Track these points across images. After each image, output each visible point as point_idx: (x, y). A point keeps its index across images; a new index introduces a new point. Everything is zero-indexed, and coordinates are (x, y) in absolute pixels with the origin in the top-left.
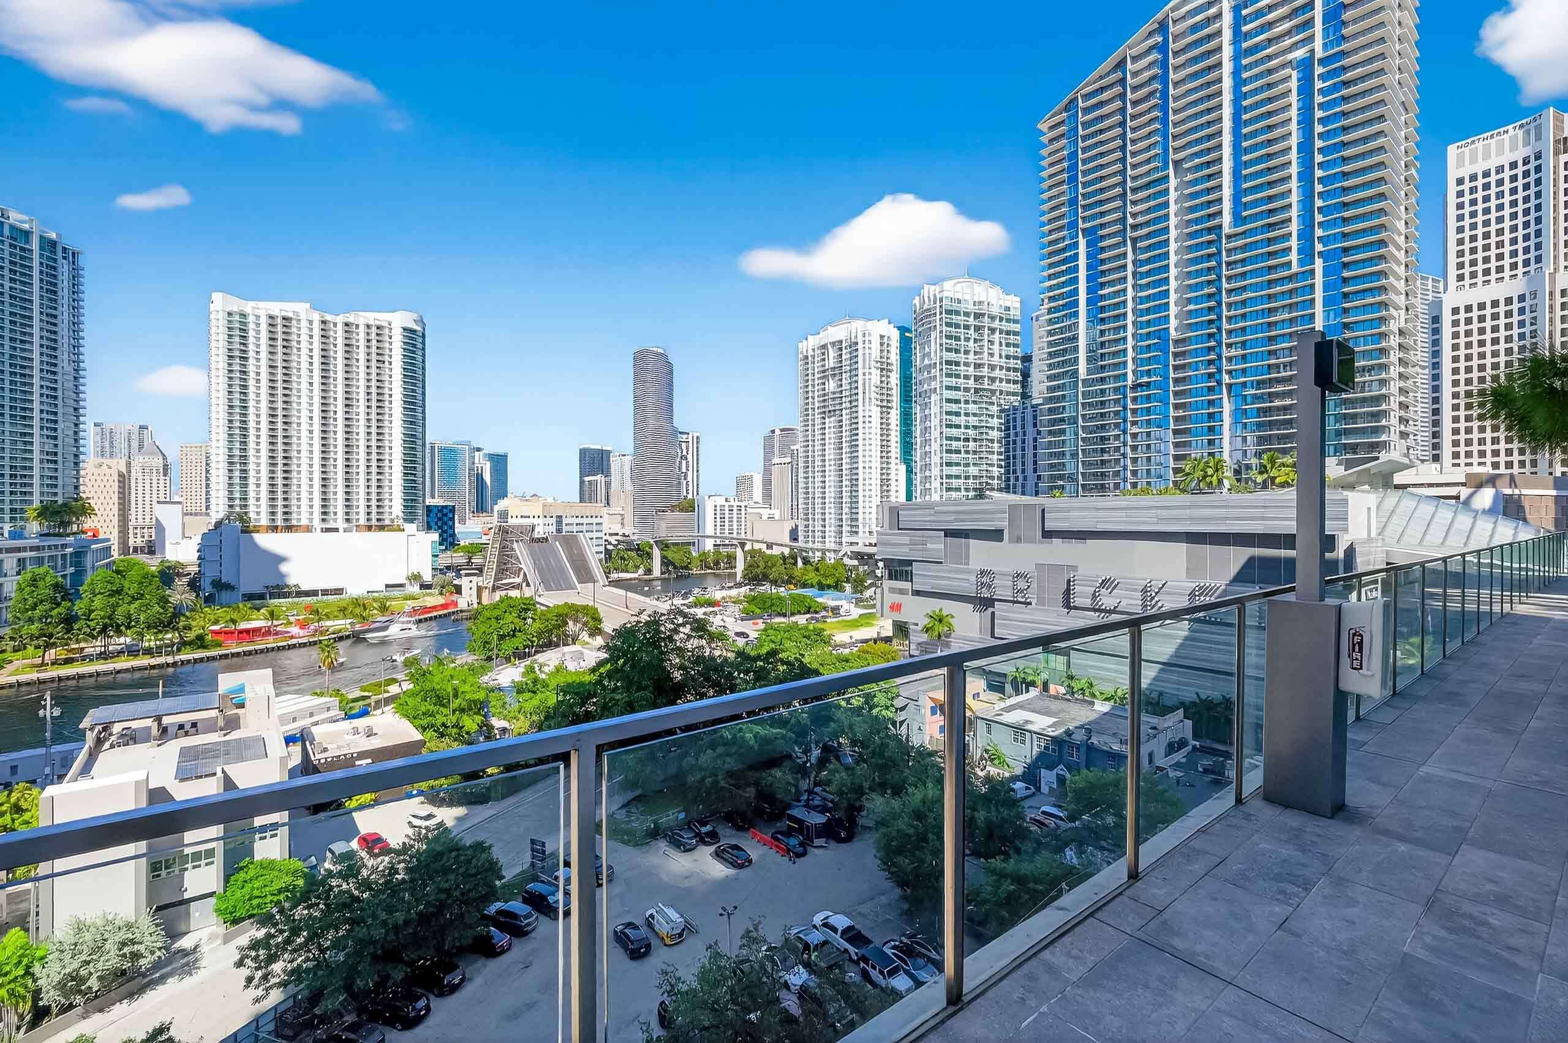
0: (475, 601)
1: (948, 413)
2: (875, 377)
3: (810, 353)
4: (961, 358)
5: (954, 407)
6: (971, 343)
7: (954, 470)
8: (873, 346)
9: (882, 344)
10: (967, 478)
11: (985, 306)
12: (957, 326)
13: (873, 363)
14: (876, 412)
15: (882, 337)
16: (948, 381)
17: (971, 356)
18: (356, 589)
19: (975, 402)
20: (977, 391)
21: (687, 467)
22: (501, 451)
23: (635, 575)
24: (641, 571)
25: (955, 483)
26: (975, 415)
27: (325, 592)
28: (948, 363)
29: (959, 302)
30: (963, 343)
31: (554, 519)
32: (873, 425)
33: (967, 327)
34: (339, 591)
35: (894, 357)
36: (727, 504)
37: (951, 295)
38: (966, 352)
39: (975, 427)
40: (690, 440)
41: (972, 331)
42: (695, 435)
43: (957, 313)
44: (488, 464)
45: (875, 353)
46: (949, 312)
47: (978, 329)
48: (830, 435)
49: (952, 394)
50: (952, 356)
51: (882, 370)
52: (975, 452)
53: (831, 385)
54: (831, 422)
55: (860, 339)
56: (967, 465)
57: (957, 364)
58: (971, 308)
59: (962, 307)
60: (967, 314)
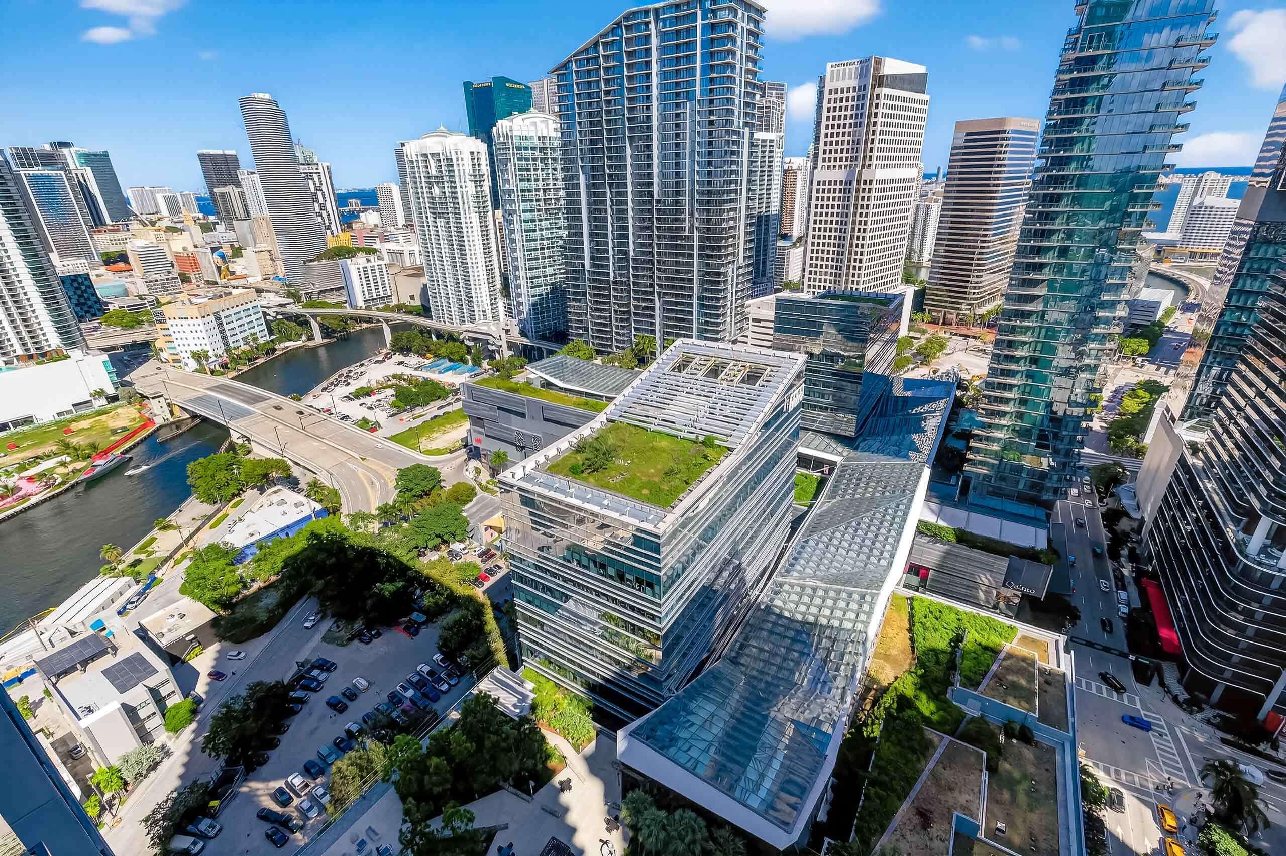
0: (169, 416)
1: (527, 231)
2: (471, 189)
3: (415, 158)
4: (533, 185)
5: (531, 226)
6: (539, 172)
7: (535, 273)
8: (465, 162)
9: (473, 159)
10: (545, 276)
11: (547, 140)
12: (527, 160)
13: (467, 177)
14: (475, 218)
15: (472, 153)
16: (523, 206)
17: (540, 183)
18: (45, 415)
19: (546, 219)
20: (547, 210)
21: (324, 198)
22: (99, 150)
23: (300, 343)
24: (304, 338)
25: (536, 281)
26: (547, 229)
27: (16, 424)
28: (523, 191)
29: (526, 138)
30: (533, 173)
31: (212, 318)
32: (475, 229)
33: (534, 159)
34: (28, 421)
35: (485, 168)
36: (368, 265)
37: (519, 133)
38: (537, 180)
39: (548, 239)
40: (321, 170)
41: (538, 162)
42: (325, 165)
43: (526, 148)
44: (89, 170)
45: (468, 169)
46: (519, 148)
47: (543, 160)
48: (442, 232)
49: (529, 216)
50: (525, 185)
51: (475, 182)
52: (549, 257)
53: (436, 191)
54: (441, 222)
55: (454, 157)
56: (544, 267)
57: (530, 191)
58: (538, 144)
59: (528, 144)
60: (533, 149)
